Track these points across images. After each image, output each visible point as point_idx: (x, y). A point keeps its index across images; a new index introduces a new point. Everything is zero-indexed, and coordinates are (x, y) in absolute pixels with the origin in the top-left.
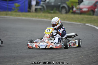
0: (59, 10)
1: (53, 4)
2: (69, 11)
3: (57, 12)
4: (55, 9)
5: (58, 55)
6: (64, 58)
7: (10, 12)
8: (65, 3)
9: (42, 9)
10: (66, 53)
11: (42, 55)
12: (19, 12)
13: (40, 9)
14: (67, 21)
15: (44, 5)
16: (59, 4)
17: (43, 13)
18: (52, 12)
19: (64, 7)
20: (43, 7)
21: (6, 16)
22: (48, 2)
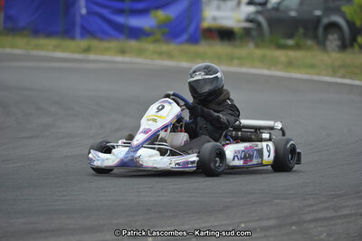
0: (315, 37)
1: (293, 14)
2: (354, 40)
3: (309, 42)
4: (301, 30)
5: (312, 201)
6: (334, 214)
7: (133, 43)
8: (338, 11)
9: (254, 33)
10: (341, 196)
11: (254, 203)
12: (167, 42)
13: (247, 31)
14: (343, 77)
15: (261, 19)
16: (318, 13)
17: (257, 46)
18: (290, 42)
19: (333, 26)
20: (259, 24)
21: (119, 58)
22: (276, 8)
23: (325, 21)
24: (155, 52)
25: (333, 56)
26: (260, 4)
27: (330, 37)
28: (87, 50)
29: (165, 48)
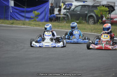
0: (86, 20)
3: (84, 22)
9: (66, 19)
15: (68, 14)
23: (89, 15)
24: (34, 24)
25: (91, 26)
26: (68, 9)
27: (90, 20)
28: (12, 23)
29: (37, 23)
